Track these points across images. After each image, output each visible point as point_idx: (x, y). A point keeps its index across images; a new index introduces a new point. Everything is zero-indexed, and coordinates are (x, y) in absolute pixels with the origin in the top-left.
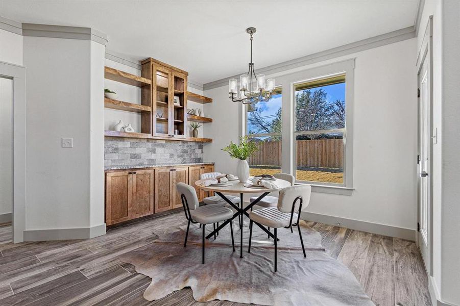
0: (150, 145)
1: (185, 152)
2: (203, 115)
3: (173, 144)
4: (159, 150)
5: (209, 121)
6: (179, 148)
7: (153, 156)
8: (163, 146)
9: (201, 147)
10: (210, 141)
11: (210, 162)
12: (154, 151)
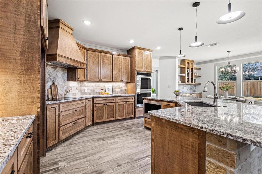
0: (182, 86)
1: (191, 88)
2: (197, 75)
3: (188, 85)
4: (185, 88)
5: (200, 76)
6: (190, 87)
7: (183, 90)
8: (185, 86)
9: (195, 86)
10: (200, 84)
11: (201, 92)
12: (183, 88)
